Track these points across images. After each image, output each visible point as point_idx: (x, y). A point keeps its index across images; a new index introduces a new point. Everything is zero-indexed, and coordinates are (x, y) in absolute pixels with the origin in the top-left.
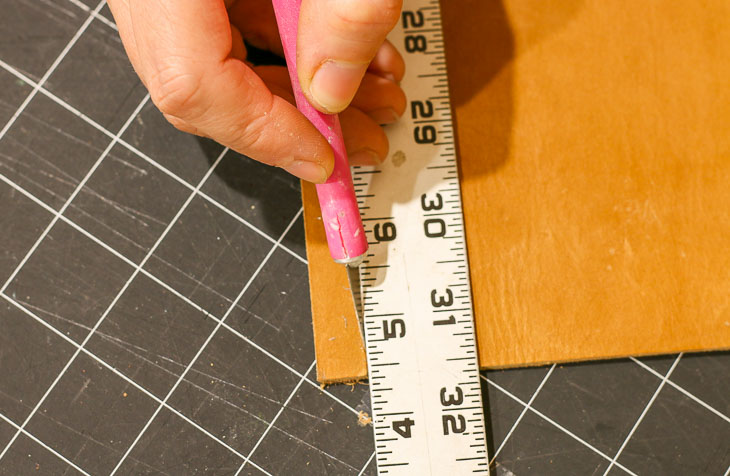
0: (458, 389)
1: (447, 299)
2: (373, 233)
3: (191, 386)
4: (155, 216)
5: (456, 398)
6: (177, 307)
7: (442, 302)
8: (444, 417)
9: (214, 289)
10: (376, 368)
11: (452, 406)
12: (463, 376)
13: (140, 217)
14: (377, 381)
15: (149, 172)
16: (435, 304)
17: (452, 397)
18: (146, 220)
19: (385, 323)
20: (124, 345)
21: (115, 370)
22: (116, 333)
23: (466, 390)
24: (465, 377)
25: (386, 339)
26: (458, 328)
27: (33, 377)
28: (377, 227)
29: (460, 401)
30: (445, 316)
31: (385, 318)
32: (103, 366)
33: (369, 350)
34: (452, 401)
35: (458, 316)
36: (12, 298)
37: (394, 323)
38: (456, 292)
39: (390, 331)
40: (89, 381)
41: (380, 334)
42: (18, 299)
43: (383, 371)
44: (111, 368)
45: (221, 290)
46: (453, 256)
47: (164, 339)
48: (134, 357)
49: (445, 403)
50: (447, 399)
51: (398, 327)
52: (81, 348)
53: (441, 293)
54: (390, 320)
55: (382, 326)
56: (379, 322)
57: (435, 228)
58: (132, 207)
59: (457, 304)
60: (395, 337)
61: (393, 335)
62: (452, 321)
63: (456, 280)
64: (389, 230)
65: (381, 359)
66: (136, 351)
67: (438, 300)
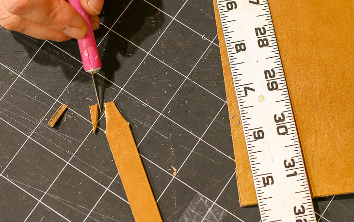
0: (302, 206)
1: (292, 164)
2: (253, 136)
3: (93, 219)
4: (75, 138)
5: (302, 211)
6: (86, 182)
7: (290, 165)
8: (297, 220)
9: (104, 173)
10: (261, 201)
11: (300, 215)
12: (304, 200)
13: (68, 138)
14: (262, 207)
15: (73, 116)
16: (286, 167)
17: (299, 210)
18: (71, 140)
19: (263, 178)
20: (61, 200)
21: (56, 212)
22: (57, 194)
23: (306, 206)
24: (305, 200)
25: (265, 186)
26: (299, 177)
27: (17, 216)
28: (254, 133)
29: (304, 212)
30: (292, 172)
31: (263, 176)
32: (51, 210)
33: (257, 192)
34: (300, 212)
35: (298, 171)
36: (6, 177)
37: (268, 178)
38: (296, 160)
39: (266, 182)
40: (43, 217)
41: (262, 184)
42: (9, 178)
43: (265, 201)
44: (54, 211)
45: (107, 173)
46: (292, 142)
47: (80, 197)
48: (66, 205)
49: (296, 214)
50: (297, 212)
51: (270, 180)
52: (40, 201)
53: (289, 161)
54: (265, 176)
55: (262, 180)
56: (260, 178)
57: (282, 130)
58: (64, 133)
59: (297, 165)
60: (269, 185)
61: (268, 184)
62: (295, 174)
63: (295, 154)
64: (261, 133)
65: (264, 196)
66: (66, 202)
67: (287, 165)
